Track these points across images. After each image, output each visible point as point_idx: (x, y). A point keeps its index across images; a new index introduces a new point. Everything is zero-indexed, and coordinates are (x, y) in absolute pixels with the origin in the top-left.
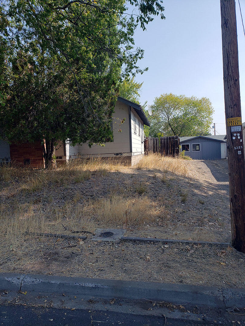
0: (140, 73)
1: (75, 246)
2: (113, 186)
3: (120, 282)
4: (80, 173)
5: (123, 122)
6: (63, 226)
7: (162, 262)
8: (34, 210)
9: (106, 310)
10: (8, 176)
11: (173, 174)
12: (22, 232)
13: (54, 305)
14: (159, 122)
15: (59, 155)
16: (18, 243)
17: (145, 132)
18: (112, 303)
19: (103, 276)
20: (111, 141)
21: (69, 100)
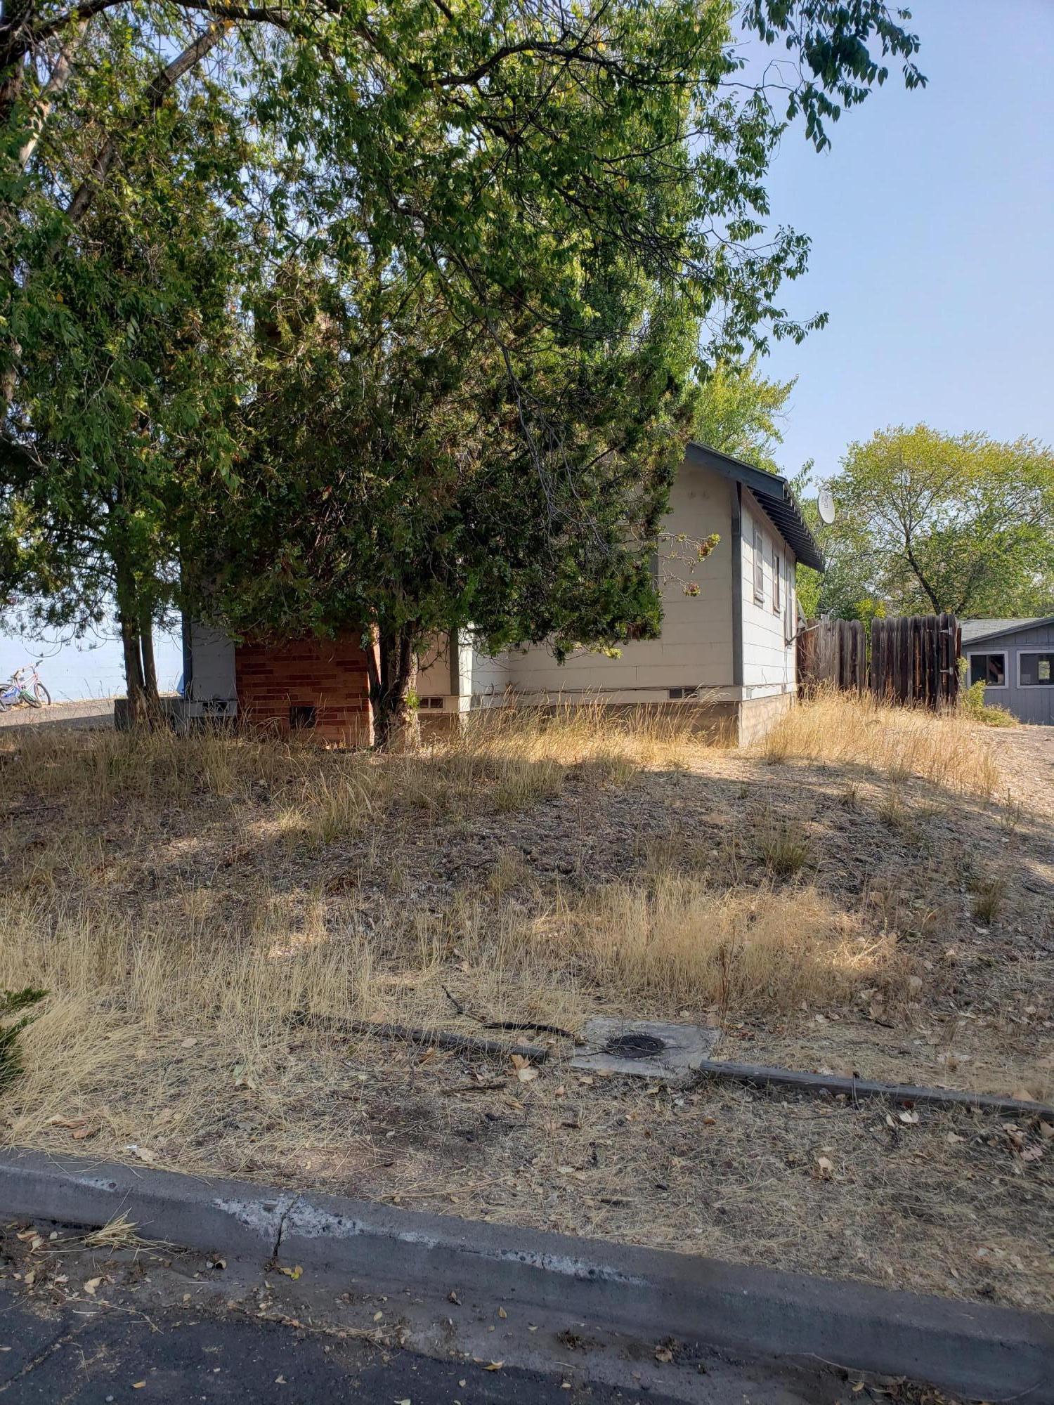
0: (789, 339)
1: (501, 1087)
2: (658, 832)
3: (698, 1263)
4: (518, 771)
5: (705, 552)
6: (449, 996)
7: (889, 1191)
8: (329, 921)
9: (637, 1387)
10: (225, 773)
11: (931, 787)
12: (281, 1011)
13: (415, 1338)
14: (865, 553)
15: (431, 692)
16: (263, 1057)
17: (800, 597)
18: (662, 1358)
19: (621, 1231)
20: (654, 636)
21: (478, 463)
